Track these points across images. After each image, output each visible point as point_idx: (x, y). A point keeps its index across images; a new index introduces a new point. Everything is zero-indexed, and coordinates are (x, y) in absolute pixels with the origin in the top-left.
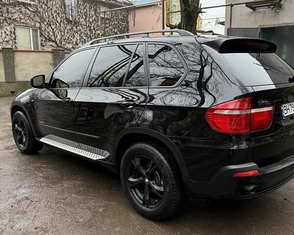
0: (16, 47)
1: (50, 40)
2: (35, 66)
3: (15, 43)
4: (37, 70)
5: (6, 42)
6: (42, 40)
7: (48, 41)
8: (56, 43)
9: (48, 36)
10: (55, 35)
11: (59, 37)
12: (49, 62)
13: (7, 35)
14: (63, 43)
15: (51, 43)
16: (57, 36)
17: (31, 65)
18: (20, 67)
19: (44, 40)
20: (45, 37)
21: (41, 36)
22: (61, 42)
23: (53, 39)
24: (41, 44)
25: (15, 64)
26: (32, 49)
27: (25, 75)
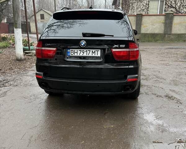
0: (148, 13)
1: (172, 7)
2: (153, 25)
3: (148, 10)
4: (154, 26)
5: (143, 10)
6: (166, 8)
7: (170, 7)
8: (176, 8)
9: (171, 4)
10: (176, 3)
11: (179, 5)
12: (161, 22)
13: (144, 6)
14: (181, 8)
15: (172, 9)
16: (177, 4)
17: (151, 23)
18: (144, 25)
19: (167, 7)
20: (168, 5)
21: (165, 5)
22: (180, 8)
23: (174, 6)
24: (165, 10)
25: (142, 23)
26: (158, 14)
27: (146, 29)
